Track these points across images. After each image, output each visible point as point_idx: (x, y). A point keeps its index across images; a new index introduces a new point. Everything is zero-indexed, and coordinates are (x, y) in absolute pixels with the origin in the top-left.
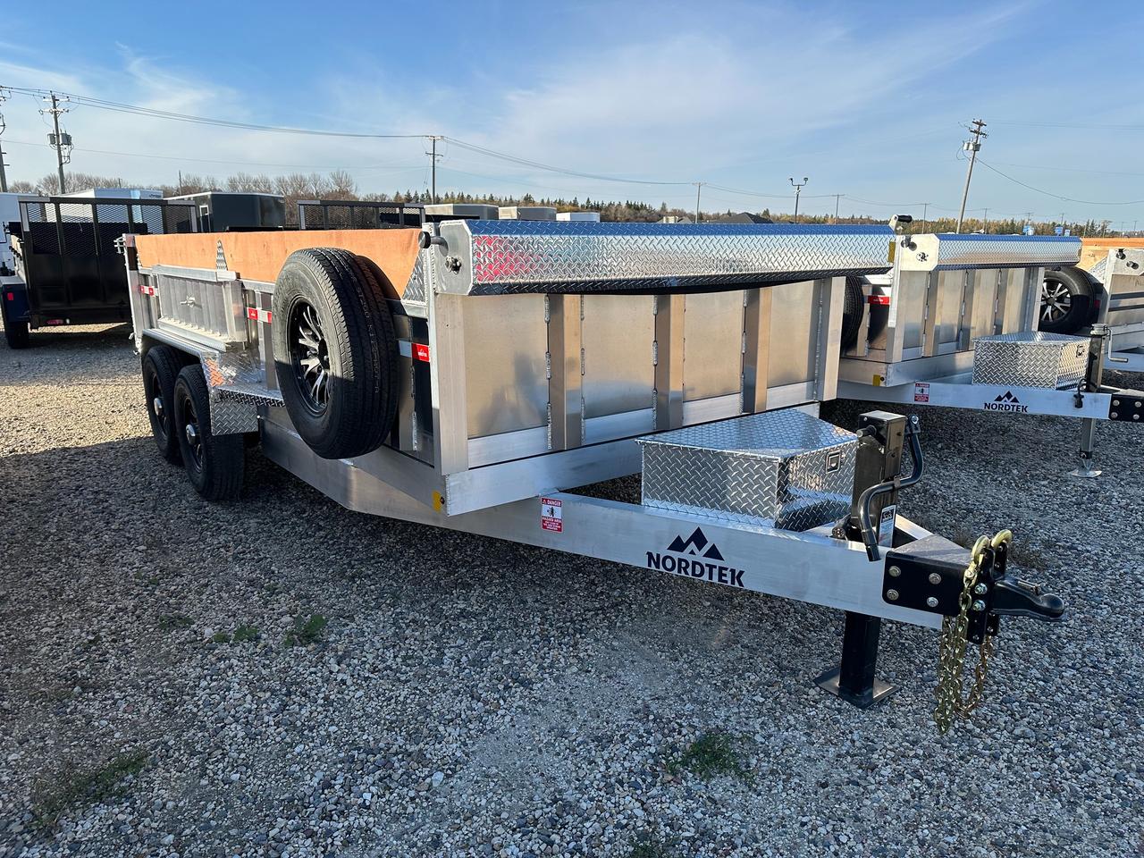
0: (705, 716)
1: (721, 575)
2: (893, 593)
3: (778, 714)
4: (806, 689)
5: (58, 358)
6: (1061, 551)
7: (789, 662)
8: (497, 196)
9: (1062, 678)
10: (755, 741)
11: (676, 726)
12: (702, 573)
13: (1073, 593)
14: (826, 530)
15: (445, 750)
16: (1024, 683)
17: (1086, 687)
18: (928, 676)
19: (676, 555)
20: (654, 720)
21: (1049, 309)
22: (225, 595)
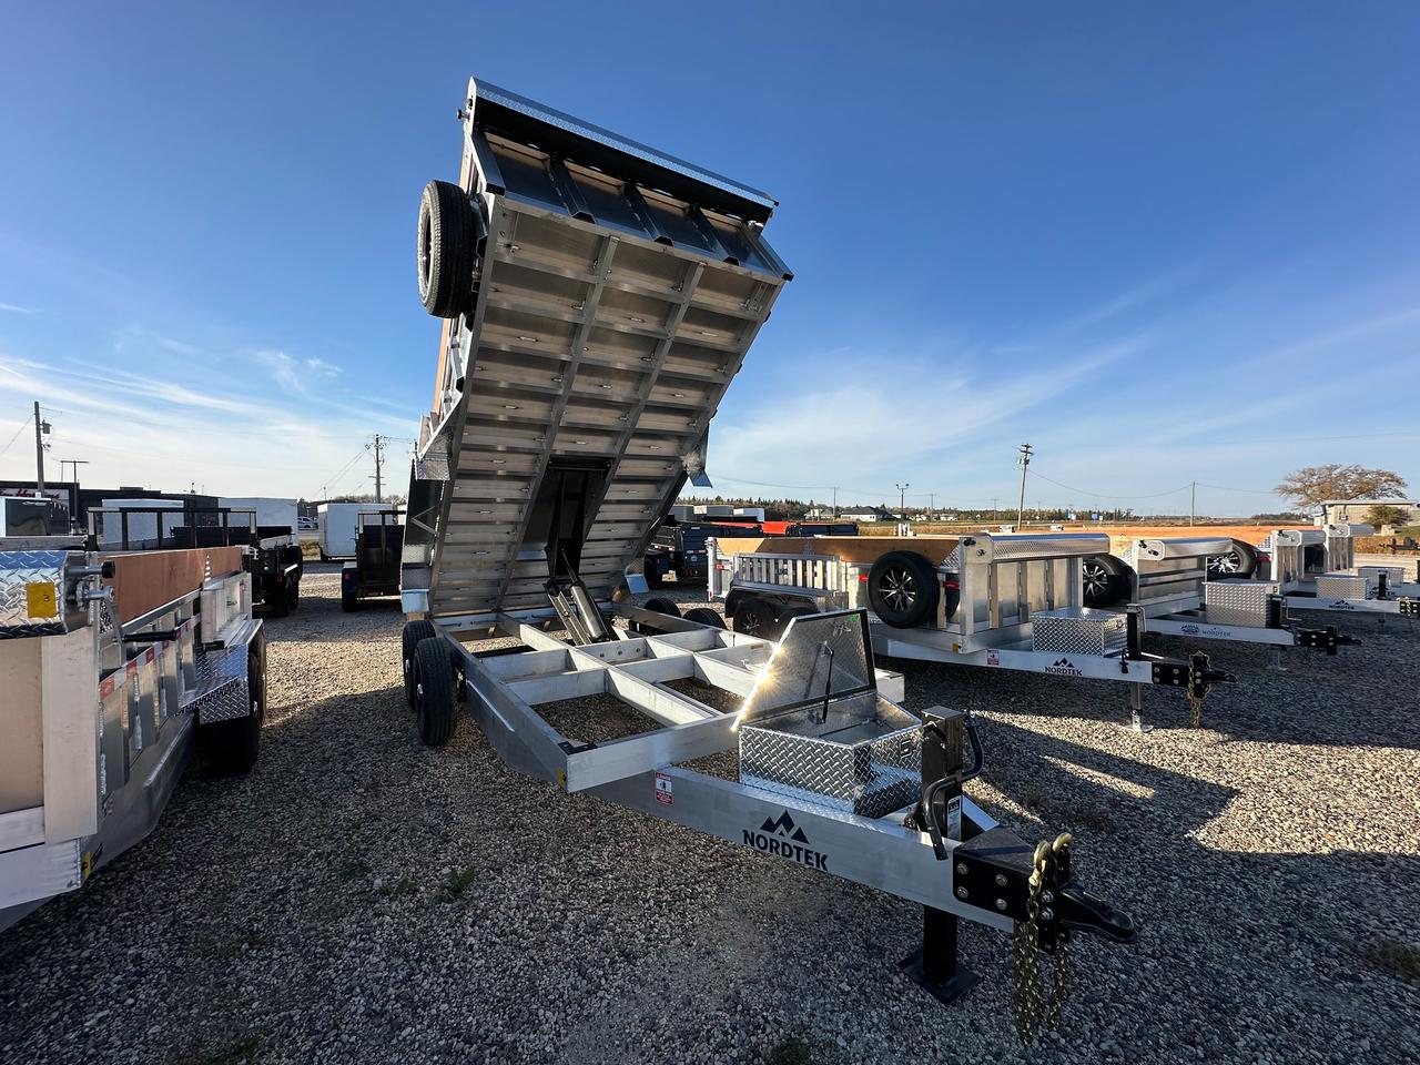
0: (792, 1008)
1: (807, 858)
2: (963, 891)
3: (861, 1008)
4: (891, 976)
5: (370, 619)
6: (1126, 810)
7: (877, 938)
8: (697, 498)
9: (1144, 970)
10: (837, 1045)
11: (762, 1021)
12: (790, 855)
13: (1143, 861)
14: (900, 816)
15: (537, 1042)
16: (1106, 976)
17: (1170, 984)
18: (1010, 962)
19: (768, 835)
20: (742, 1012)
21: (1091, 586)
22: (406, 842)
